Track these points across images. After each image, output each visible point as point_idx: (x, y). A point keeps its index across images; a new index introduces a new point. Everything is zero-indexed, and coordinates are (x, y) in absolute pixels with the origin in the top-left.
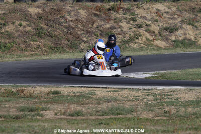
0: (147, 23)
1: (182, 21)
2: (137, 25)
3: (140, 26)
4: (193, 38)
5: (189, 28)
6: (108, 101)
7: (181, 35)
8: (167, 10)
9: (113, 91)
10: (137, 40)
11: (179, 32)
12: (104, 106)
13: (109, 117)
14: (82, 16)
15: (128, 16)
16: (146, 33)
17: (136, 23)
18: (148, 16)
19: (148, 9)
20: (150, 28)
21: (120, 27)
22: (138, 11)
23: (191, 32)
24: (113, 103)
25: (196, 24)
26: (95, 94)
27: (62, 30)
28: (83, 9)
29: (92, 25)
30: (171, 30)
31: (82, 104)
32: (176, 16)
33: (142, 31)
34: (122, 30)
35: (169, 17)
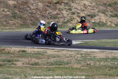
0: (78, 11)
1: (99, 11)
2: (72, 13)
3: (74, 14)
4: (104, 21)
5: (103, 15)
6: (54, 57)
7: (98, 19)
8: (90, 4)
9: (57, 51)
10: (72, 22)
11: (97, 18)
12: (52, 60)
13: (54, 66)
14: (40, 7)
15: (67, 7)
16: (77, 18)
17: (72, 11)
18: (79, 8)
19: (79, 3)
20: (79, 15)
21: (62, 14)
22: (72, 4)
23: (103, 18)
24: (57, 58)
25: (106, 13)
26: (46, 53)
27: (28, 15)
28: (41, 2)
29: (46, 12)
30: (92, 16)
31: (39, 58)
32: (95, 8)
33: (75, 16)
35: (91, 8)
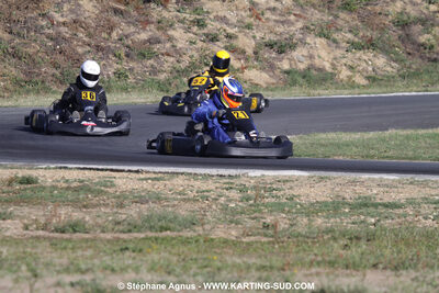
0: (230, 31)
1: (306, 29)
2: (207, 35)
3: (213, 39)
4: (328, 66)
5: (321, 43)
6: (141, 200)
7: (302, 59)
8: (273, 4)
9: (153, 179)
11: (298, 53)
12: (133, 212)
13: (142, 235)
14: (87, 14)
15: (188, 16)
17: (205, 31)
18: (232, 17)
20: (234, 43)
21: (170, 39)
22: (208, 5)
23: (323, 54)
24: (152, 205)
25: (335, 36)
26: (113, 185)
27: (43, 44)
29: (109, 34)
30: (282, 47)
31: (85, 207)
32: (292, 18)
33: (217, 48)
34: (173, 46)
35: (277, 18)
